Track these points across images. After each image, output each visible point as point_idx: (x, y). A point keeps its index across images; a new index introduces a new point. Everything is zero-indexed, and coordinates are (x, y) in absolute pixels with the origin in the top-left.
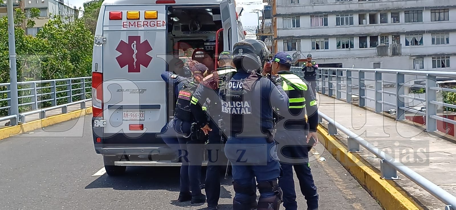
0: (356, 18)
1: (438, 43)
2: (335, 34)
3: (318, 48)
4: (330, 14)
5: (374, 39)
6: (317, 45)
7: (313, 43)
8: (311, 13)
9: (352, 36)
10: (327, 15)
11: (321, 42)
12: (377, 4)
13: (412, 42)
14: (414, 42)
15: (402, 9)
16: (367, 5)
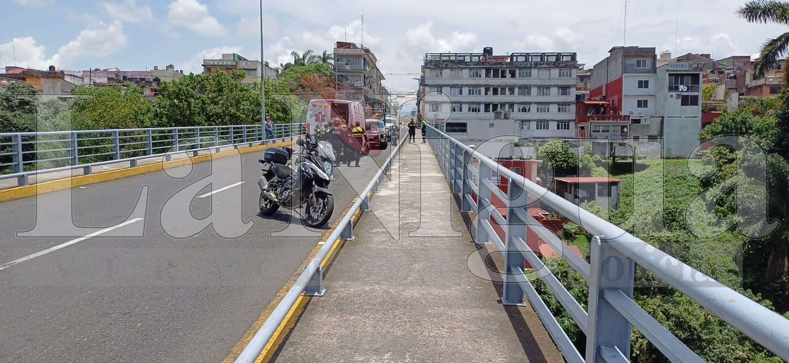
0: (483, 90)
1: (541, 111)
2: (467, 101)
3: (454, 111)
4: (464, 86)
5: (495, 106)
6: (454, 109)
7: (451, 107)
8: (450, 85)
9: (479, 103)
10: (462, 87)
11: (457, 106)
12: (498, 81)
13: (522, 110)
14: (524, 110)
15: (516, 86)
16: (492, 81)
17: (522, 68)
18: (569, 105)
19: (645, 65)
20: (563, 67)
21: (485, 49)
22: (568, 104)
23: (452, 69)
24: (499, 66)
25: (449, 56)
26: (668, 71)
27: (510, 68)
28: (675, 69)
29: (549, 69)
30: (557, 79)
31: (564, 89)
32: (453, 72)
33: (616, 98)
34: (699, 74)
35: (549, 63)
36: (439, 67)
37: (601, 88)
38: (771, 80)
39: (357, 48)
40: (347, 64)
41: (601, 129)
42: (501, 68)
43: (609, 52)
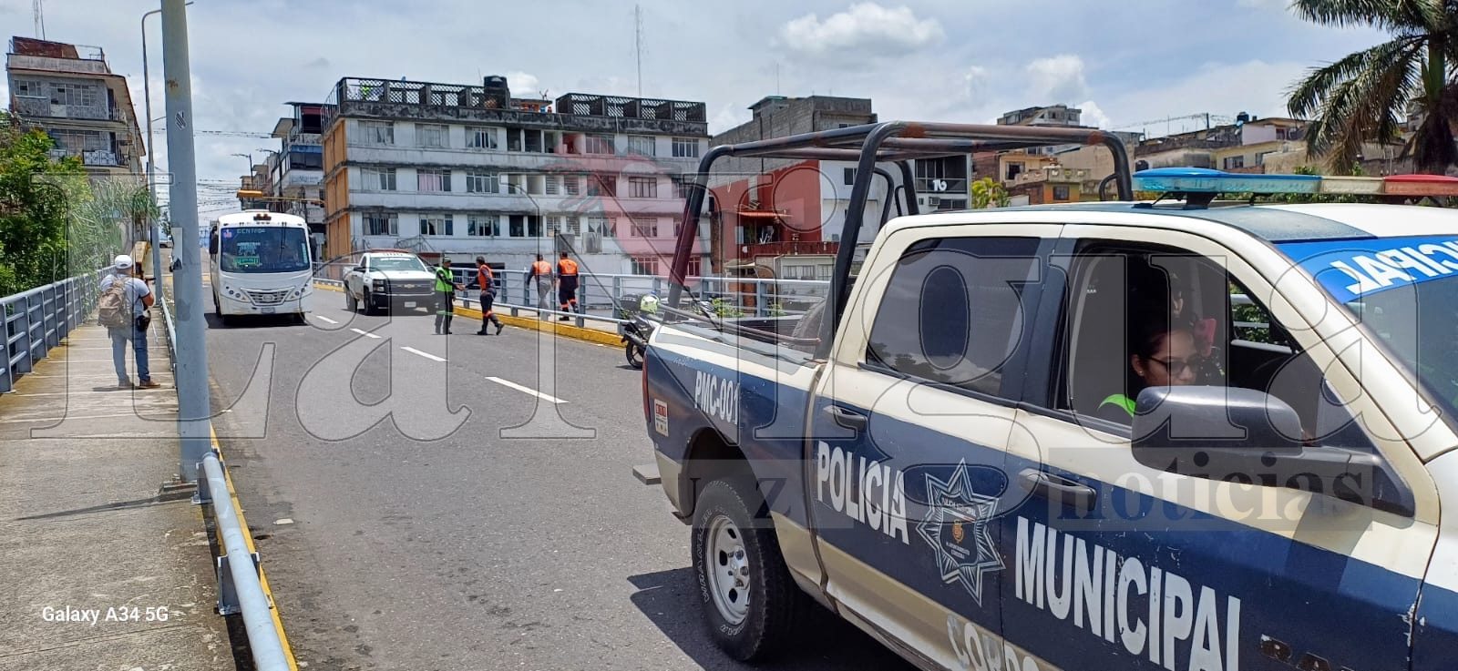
0: (503, 180)
1: (640, 235)
2: (466, 208)
3: (432, 232)
4: (456, 170)
5: (535, 221)
6: (432, 227)
7: (422, 223)
8: (418, 165)
9: (496, 214)
10: (449, 171)
11: (438, 221)
12: (539, 160)
13: (599, 229)
15: (582, 172)
16: (524, 159)
17: (594, 130)
20: (680, 134)
21: (486, 78)
23: (419, 123)
24: (538, 123)
25: (404, 91)
27: (565, 128)
29: (649, 135)
30: (670, 160)
32: (424, 131)
35: (650, 124)
36: (384, 117)
39: (79, 57)
40: (55, 102)
41: (800, 272)
42: (544, 127)
43: (750, 108)
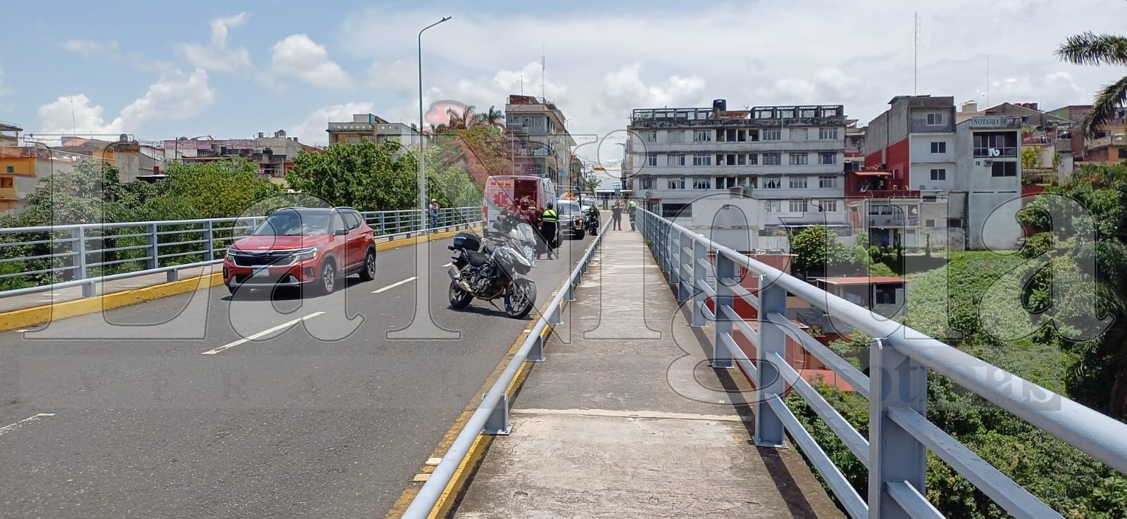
0: (713, 158)
1: (796, 187)
2: (693, 174)
3: (674, 187)
4: (687, 154)
5: (731, 181)
6: (673, 185)
7: (669, 182)
8: (668, 152)
9: (708, 177)
10: (684, 155)
11: (677, 181)
12: (735, 146)
13: (769, 185)
14: (772, 185)
15: (760, 152)
16: (726, 146)
17: (768, 127)
18: (835, 177)
19: (939, 120)
20: (824, 125)
21: (715, 101)
22: (833, 176)
23: (669, 130)
24: (735, 125)
25: (666, 113)
26: (971, 128)
27: (750, 127)
28: (982, 126)
29: (805, 128)
30: (817, 141)
31: (827, 156)
32: (672, 134)
33: (900, 167)
34: (1016, 132)
35: (805, 120)
36: (652, 128)
37: (880, 152)
38: (1120, 139)
39: (538, 103)
40: (524, 126)
41: (880, 210)
42: (738, 127)
43: (889, 103)
